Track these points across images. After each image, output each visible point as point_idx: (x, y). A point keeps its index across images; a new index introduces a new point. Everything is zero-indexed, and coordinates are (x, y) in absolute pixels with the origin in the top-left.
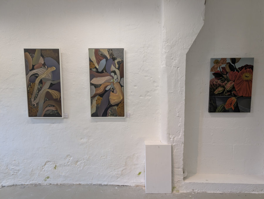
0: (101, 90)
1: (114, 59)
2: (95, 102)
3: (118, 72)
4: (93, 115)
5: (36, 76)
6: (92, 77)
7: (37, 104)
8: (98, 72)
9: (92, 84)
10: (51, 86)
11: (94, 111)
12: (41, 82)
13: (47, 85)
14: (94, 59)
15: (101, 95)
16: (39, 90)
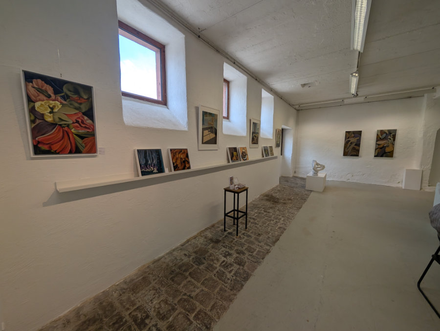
0: (381, 146)
1: (390, 134)
2: (377, 151)
3: (392, 139)
8: (380, 139)
9: (376, 144)
10: (356, 145)
11: (376, 154)
12: (351, 143)
14: (379, 134)
15: (381, 148)
16: (350, 146)
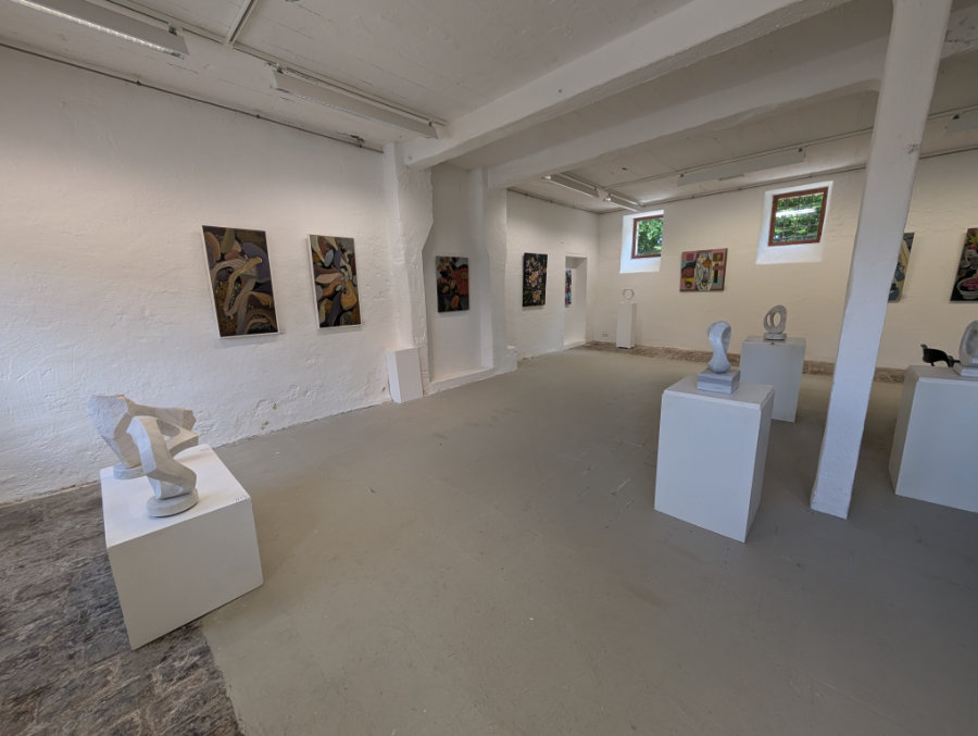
0: (329, 291)
1: (343, 251)
2: (323, 308)
3: (349, 267)
4: (322, 325)
5: (229, 271)
6: (317, 273)
7: (235, 315)
8: (323, 266)
9: (317, 284)
10: (257, 287)
11: (324, 319)
12: (239, 280)
13: (250, 285)
14: (318, 250)
15: (331, 298)
16: (237, 293)
